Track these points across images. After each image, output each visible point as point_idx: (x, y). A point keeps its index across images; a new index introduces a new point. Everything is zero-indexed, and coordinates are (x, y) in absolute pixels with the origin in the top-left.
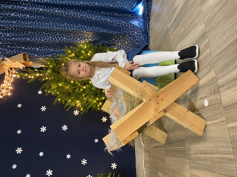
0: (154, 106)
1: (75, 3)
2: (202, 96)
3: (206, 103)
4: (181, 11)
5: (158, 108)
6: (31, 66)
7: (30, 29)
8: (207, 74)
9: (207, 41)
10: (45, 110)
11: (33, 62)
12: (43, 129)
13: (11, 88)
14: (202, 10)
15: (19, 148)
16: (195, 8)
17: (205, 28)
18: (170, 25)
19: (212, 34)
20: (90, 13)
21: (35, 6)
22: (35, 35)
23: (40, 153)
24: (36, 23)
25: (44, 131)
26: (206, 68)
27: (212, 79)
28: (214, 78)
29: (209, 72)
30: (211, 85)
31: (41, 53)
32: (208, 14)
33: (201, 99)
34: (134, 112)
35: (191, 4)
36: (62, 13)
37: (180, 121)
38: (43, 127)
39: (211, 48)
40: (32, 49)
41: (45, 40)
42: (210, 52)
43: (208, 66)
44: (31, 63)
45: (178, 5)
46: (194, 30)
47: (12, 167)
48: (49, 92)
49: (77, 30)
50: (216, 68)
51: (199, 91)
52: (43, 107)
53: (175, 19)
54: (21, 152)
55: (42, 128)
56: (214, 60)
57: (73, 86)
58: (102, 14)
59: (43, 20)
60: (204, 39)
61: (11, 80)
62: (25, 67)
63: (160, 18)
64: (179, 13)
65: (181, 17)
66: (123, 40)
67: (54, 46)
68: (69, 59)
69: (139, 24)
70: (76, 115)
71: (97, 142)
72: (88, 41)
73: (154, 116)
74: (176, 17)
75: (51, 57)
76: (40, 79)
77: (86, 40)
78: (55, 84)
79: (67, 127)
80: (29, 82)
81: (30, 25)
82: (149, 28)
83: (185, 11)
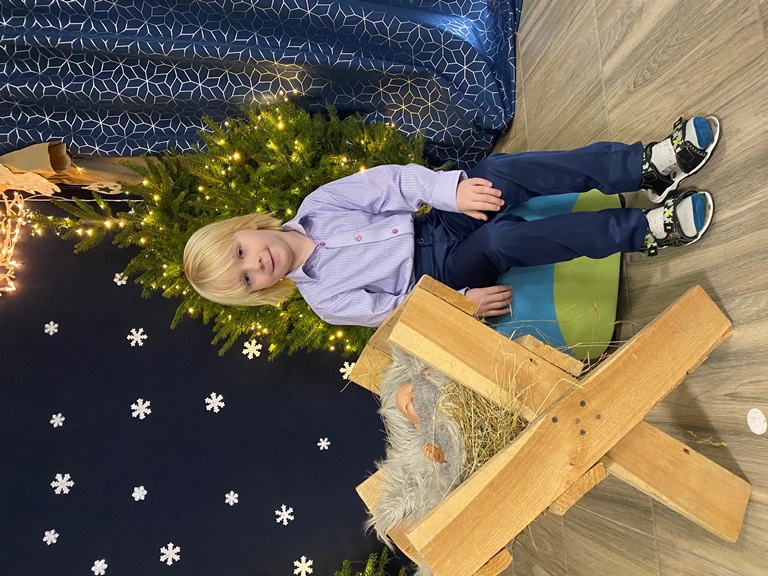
0: (567, 447)
3: (756, 422)
4: (664, 25)
5: (583, 450)
6: (82, 181)
7: (66, 49)
10: (143, 340)
11: (86, 167)
12: (141, 409)
13: (15, 264)
15: (63, 476)
18: (609, 68)
22: (88, 71)
23: (136, 489)
25: (142, 417)
31: (116, 139)
38: (140, 401)
40: (78, 122)
41: (127, 93)
44: (78, 173)
47: (44, 540)
48: (154, 286)
49: (245, 56)
52: (133, 331)
53: (636, 49)
54: (69, 487)
55: (137, 404)
61: (12, 236)
62: (59, 191)
63: (566, 27)
64: (653, 31)
65: (663, 52)
66: (417, 95)
67: (163, 111)
68: (223, 172)
69: (475, 32)
70: (250, 357)
71: (327, 448)
72: (289, 95)
73: (571, 485)
74: (640, 46)
75: (153, 154)
76: (117, 238)
77: (281, 93)
78: (173, 261)
79: (222, 401)
80: (78, 248)
81: (67, 34)
82: (515, 55)
83: (685, 35)
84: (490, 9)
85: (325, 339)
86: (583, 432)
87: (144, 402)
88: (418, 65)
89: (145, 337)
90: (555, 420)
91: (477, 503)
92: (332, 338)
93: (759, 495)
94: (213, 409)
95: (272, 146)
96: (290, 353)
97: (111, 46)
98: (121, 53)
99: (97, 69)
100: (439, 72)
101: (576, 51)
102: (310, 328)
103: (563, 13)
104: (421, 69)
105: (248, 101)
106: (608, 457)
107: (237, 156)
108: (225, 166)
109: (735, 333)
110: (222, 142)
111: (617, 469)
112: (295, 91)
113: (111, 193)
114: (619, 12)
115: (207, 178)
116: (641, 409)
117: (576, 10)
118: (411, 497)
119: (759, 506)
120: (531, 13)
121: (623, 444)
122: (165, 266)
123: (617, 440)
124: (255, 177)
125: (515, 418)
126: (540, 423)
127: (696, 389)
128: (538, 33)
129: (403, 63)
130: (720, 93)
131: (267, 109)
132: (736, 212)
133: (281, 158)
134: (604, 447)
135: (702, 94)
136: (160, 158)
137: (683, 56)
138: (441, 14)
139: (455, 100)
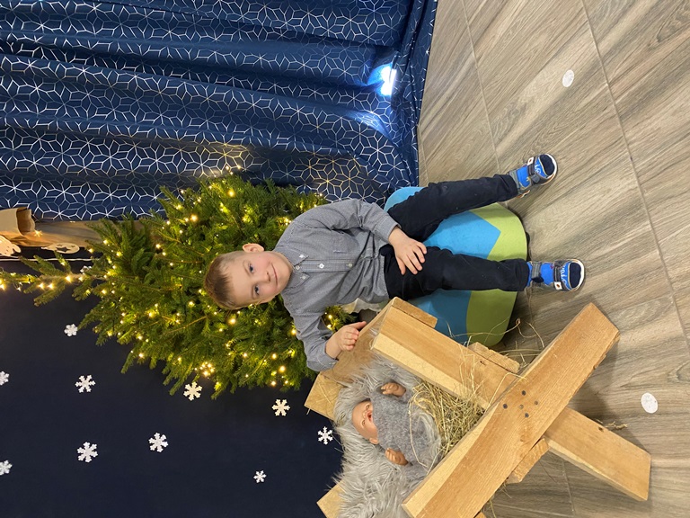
0: (517, 427)
1: (193, 55)
2: (633, 380)
3: (649, 403)
4: (544, 119)
5: (529, 429)
6: (39, 243)
7: (41, 131)
8: (651, 321)
9: (645, 227)
10: (91, 386)
11: (44, 231)
12: (87, 452)
14: (627, 136)
16: (597, 123)
17: (638, 189)
18: (500, 150)
19: (668, 213)
20: (238, 86)
21: (62, 59)
22: (57, 148)
24: (62, 111)
25: (88, 460)
26: (646, 305)
27: (671, 339)
28: (678, 339)
29: (657, 315)
30: (665, 357)
31: (77, 206)
32: (649, 151)
33: (629, 387)
34: (467, 451)
35: (583, 110)
36: (154, 86)
37: (586, 464)
38: (87, 444)
39: (664, 250)
40: (43, 191)
41: (93, 166)
42: (660, 262)
43: (651, 298)
44: (36, 236)
45: (532, 100)
46: (598, 186)
48: (110, 334)
49: (199, 138)
50: (683, 311)
51: (617, 363)
52: (82, 378)
53: (522, 136)
55: (83, 447)
56: (675, 286)
57: (194, 317)
58: (272, 92)
59: (86, 103)
60: (638, 220)
62: (19, 250)
63: (462, 121)
64: (535, 123)
65: (545, 137)
66: (339, 172)
67: (121, 182)
68: (181, 232)
69: (382, 124)
70: (191, 398)
71: (263, 480)
72: (232, 170)
73: (524, 457)
74: (525, 133)
75: (111, 218)
76: (77, 291)
77: (227, 168)
78: (131, 310)
79: (165, 441)
80: (37, 302)
81: (44, 117)
82: (417, 141)
83: (562, 125)
84: (393, 107)
85: (268, 374)
86: (527, 415)
87: (90, 446)
88: (341, 148)
89: (93, 383)
90: (505, 406)
91: (455, 475)
92: (274, 373)
93: (658, 462)
94: (156, 449)
95: (224, 209)
96: (232, 391)
97: (83, 128)
98: (90, 135)
99: (66, 147)
100: (357, 153)
101: (472, 138)
102: (255, 365)
103: (459, 110)
104: (343, 151)
105: (198, 175)
106: (547, 435)
107: (194, 218)
108: (182, 226)
109: (623, 339)
110: (179, 207)
111: (554, 445)
112: (239, 167)
113: (67, 252)
114: (506, 109)
115: (166, 236)
116: (565, 397)
117: (471, 107)
118: (372, 502)
119: (660, 470)
120: (430, 110)
121: (556, 425)
122: (123, 314)
123: (551, 422)
124: (209, 235)
125: (475, 406)
126: (494, 410)
127: (596, 386)
128: (437, 125)
129: (329, 146)
130: (593, 164)
131: (214, 180)
132: (614, 247)
133: (232, 219)
134: (543, 426)
135: (579, 166)
136: (115, 223)
137: (560, 140)
138: (355, 110)
139: (372, 175)
